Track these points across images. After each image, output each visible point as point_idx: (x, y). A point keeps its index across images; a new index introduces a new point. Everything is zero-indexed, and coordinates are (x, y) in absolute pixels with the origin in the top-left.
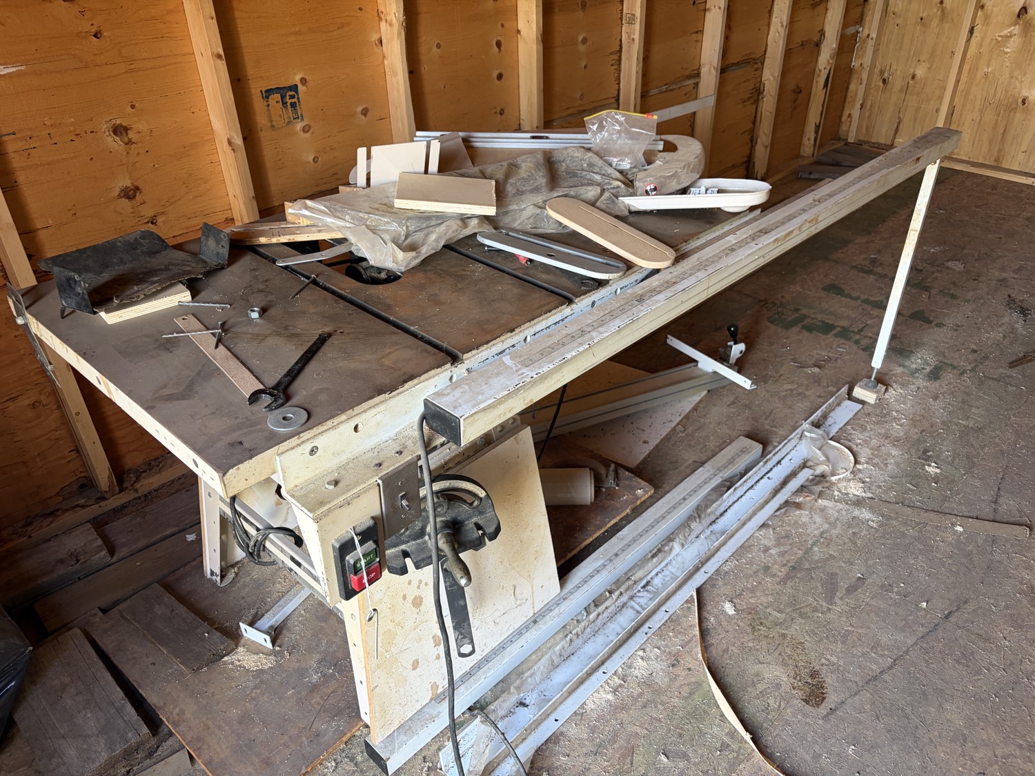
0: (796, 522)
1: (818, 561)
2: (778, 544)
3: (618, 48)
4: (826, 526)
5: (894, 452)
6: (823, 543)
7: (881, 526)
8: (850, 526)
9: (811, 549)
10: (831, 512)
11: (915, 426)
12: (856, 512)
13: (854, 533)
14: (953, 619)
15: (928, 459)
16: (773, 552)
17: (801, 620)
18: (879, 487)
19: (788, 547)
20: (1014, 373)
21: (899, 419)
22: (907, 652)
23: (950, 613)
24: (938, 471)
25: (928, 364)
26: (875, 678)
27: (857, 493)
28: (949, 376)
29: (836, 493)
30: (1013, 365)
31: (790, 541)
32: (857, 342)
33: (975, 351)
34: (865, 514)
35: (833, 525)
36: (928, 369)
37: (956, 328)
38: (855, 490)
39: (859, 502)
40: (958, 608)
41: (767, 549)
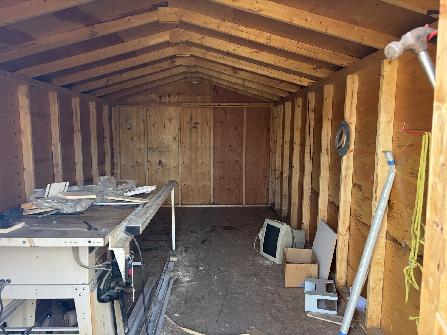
0: (178, 291)
1: (190, 296)
2: (177, 298)
3: (53, 175)
4: (186, 289)
5: (190, 269)
6: (188, 292)
7: (199, 284)
8: (192, 287)
9: (186, 295)
10: (185, 286)
11: (190, 262)
12: (191, 283)
13: (194, 287)
14: (228, 293)
15: (198, 267)
16: (177, 299)
17: (196, 309)
18: (192, 276)
19: (180, 297)
20: (203, 245)
21: (186, 262)
22: (223, 303)
23: (226, 292)
24: (203, 268)
25: (183, 249)
26: (221, 311)
27: (188, 280)
28: (190, 250)
29: (183, 281)
30: (202, 243)
31: (180, 296)
32: (161, 250)
33: (192, 243)
34: (194, 283)
35: (188, 288)
36: (184, 250)
37: (183, 240)
38: (187, 279)
39: (190, 281)
40: (227, 291)
41: (176, 300)
